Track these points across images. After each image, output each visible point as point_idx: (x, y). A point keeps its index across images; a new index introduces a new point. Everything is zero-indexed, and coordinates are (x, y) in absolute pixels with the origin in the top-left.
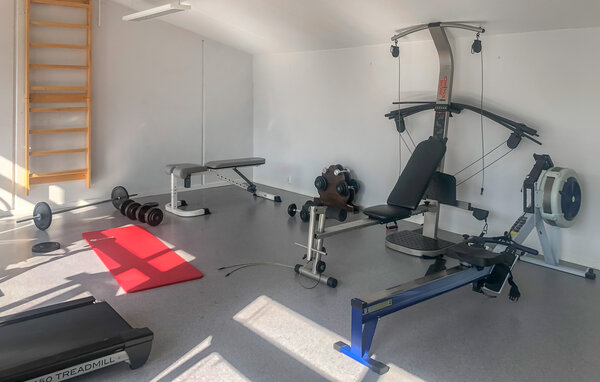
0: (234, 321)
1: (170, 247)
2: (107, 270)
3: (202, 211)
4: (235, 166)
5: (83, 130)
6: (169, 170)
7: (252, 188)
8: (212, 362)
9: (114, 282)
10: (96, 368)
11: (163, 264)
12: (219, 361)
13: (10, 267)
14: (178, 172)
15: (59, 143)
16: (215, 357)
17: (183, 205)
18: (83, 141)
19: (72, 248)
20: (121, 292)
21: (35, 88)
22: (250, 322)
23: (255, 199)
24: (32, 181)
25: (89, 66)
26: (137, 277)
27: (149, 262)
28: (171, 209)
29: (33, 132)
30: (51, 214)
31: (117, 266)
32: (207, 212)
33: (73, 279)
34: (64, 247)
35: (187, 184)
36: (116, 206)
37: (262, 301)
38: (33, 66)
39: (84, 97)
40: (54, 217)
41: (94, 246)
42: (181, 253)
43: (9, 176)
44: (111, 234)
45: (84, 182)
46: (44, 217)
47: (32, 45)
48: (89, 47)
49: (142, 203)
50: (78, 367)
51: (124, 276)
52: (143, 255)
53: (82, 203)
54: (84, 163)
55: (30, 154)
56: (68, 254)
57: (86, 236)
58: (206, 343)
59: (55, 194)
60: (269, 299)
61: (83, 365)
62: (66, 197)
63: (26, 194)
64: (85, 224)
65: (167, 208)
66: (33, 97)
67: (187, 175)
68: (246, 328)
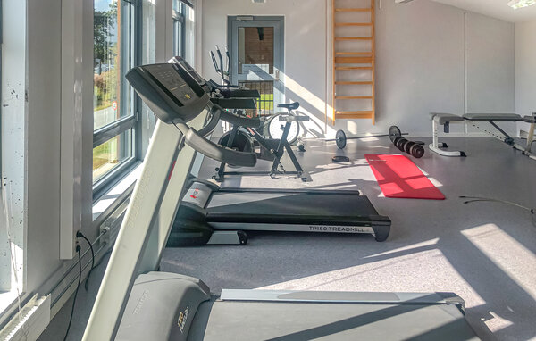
0: (461, 234)
1: (426, 174)
2: (376, 180)
3: (458, 154)
4: (491, 119)
5: (370, 83)
6: (431, 117)
7: (510, 141)
8: (434, 254)
9: (379, 188)
10: (353, 232)
11: (417, 185)
12: (440, 256)
13: (318, 167)
14: (437, 119)
15: (354, 91)
16: (438, 252)
17: (445, 146)
18: (369, 91)
19: (356, 163)
20: (382, 195)
21: (338, 54)
22: (473, 238)
23: (515, 152)
24: (337, 116)
25: (373, 38)
26: (394, 188)
27: (407, 181)
28: (433, 147)
29: (338, 83)
30: (345, 139)
31: (382, 178)
32: (463, 154)
33: (353, 181)
34: (351, 161)
35: (446, 130)
36: (392, 140)
37: (491, 227)
38: (337, 39)
39: (370, 60)
40: (348, 142)
41: (371, 164)
42: (432, 180)
43: (323, 111)
44: (384, 158)
45: (371, 120)
46: (342, 140)
47: (336, 25)
48: (373, 24)
49: (409, 140)
50: (342, 227)
51: (386, 186)
52: (403, 175)
53: (369, 134)
54: (370, 107)
55: (335, 97)
56: (353, 165)
57: (367, 157)
58: (434, 242)
59: (351, 127)
60: (497, 228)
61: (345, 227)
62: (358, 129)
63: (333, 125)
64: (368, 149)
65: (430, 147)
66: (336, 60)
67: (446, 122)
68: (470, 242)
